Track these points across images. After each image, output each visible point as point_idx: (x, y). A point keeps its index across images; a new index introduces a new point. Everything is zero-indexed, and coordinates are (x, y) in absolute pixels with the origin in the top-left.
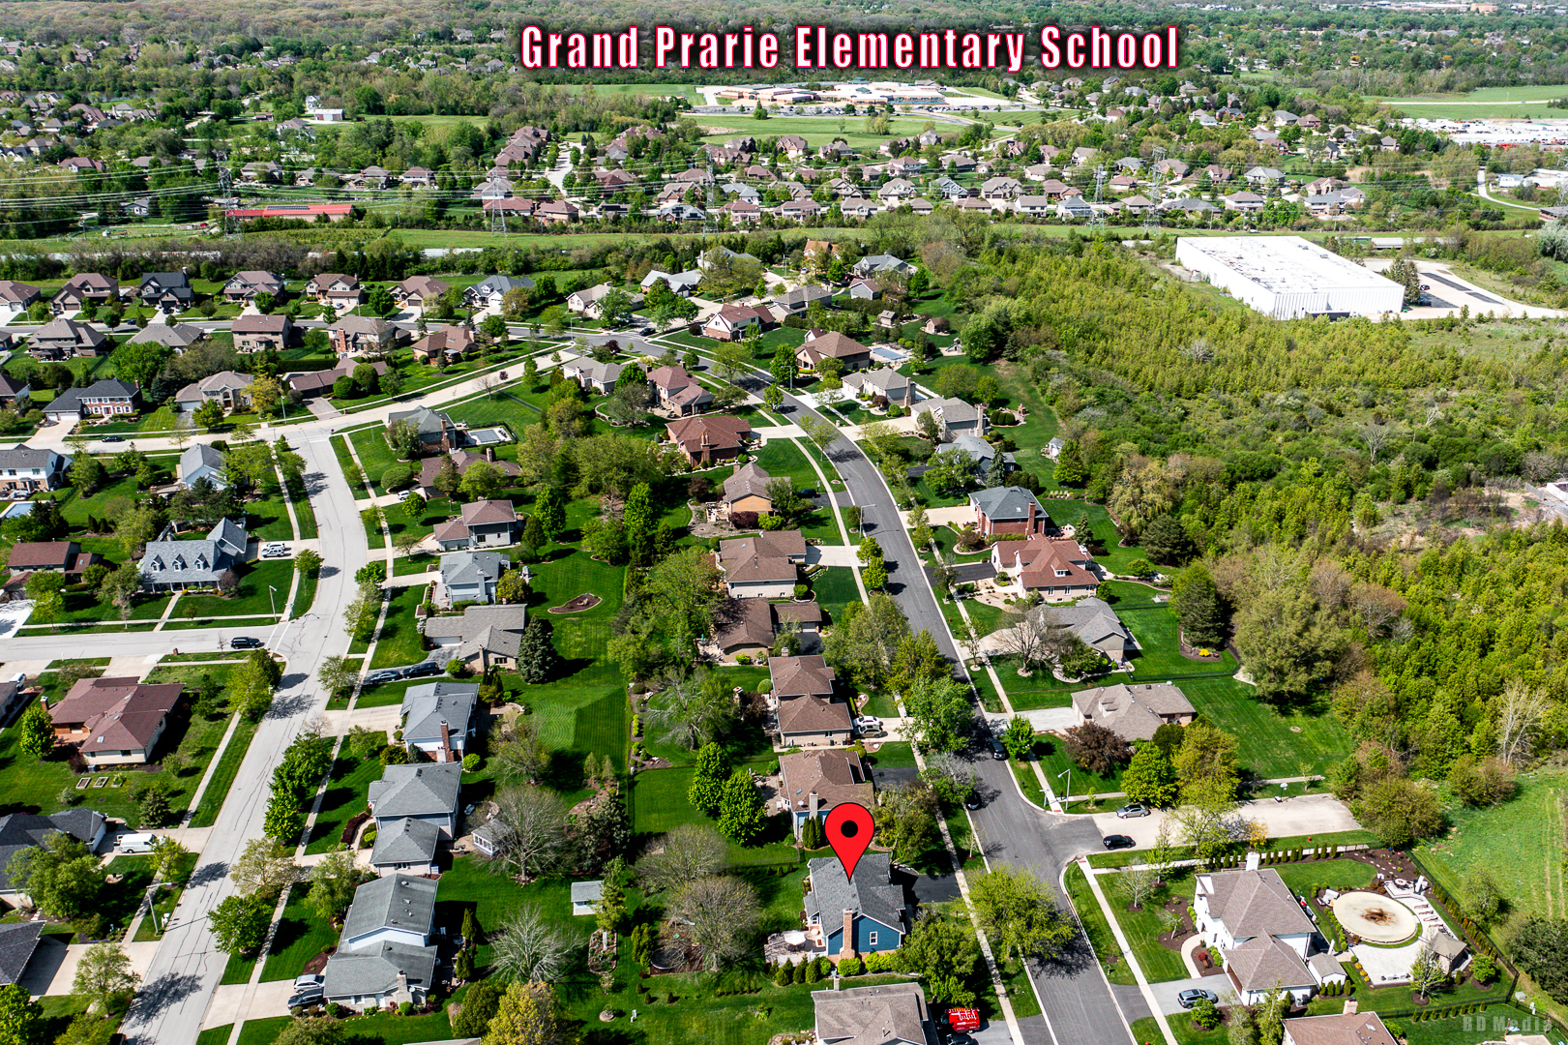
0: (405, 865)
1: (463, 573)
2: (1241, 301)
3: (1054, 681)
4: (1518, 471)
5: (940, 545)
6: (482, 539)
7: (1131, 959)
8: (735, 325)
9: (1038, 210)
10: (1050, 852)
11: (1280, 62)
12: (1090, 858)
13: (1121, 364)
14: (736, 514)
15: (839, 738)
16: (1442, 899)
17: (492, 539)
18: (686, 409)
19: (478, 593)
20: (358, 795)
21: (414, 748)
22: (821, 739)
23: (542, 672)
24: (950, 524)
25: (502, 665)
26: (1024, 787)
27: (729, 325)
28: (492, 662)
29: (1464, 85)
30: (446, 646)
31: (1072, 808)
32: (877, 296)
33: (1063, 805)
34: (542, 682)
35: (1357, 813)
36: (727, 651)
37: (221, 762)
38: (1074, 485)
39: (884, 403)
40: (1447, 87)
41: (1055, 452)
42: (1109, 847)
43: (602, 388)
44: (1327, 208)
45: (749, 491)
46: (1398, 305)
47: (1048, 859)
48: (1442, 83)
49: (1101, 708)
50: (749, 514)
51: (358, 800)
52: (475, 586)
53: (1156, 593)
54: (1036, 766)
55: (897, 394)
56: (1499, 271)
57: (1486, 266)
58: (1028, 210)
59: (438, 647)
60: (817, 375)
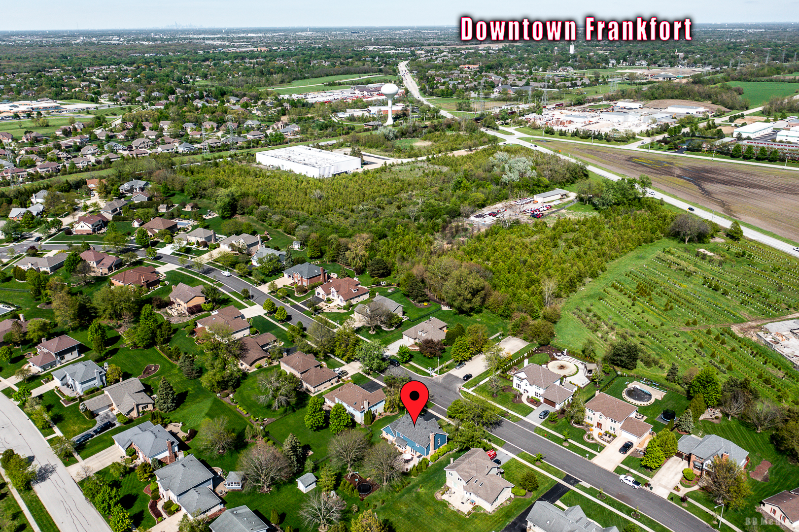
0: (208, 511)
1: (85, 375)
2: (301, 174)
3: (386, 331)
4: (459, 215)
5: (288, 296)
6: (63, 358)
7: (510, 412)
8: (93, 225)
9: (170, 151)
10: (450, 390)
11: (205, 77)
12: (463, 386)
13: (294, 206)
14: (190, 308)
15: (334, 381)
16: (572, 354)
17: (68, 357)
18: (110, 269)
19: (97, 383)
20: (137, 495)
21: (155, 460)
22: (328, 384)
23: (174, 404)
24: (284, 286)
25: (146, 410)
26: (417, 372)
27: (90, 226)
28: (141, 410)
29: (288, 80)
30: (101, 413)
31: (441, 372)
32: (150, 199)
33: (436, 372)
34: (174, 409)
35: (525, 339)
36: (251, 365)
37: (34, 516)
38: (318, 258)
39: (205, 245)
40: (282, 82)
41: (297, 247)
42: (466, 380)
43: (48, 270)
44: (289, 133)
45: (193, 295)
46: (359, 166)
47: (451, 392)
48: (280, 80)
49: (420, 333)
50: (195, 306)
51: (139, 497)
52: (95, 378)
53: (387, 289)
54: (411, 363)
55: (209, 239)
56: (377, 148)
57: (371, 147)
58: (166, 151)
59: (97, 415)
60: (156, 239)
